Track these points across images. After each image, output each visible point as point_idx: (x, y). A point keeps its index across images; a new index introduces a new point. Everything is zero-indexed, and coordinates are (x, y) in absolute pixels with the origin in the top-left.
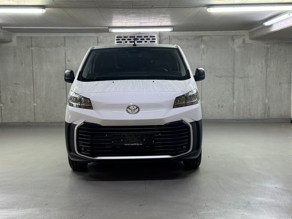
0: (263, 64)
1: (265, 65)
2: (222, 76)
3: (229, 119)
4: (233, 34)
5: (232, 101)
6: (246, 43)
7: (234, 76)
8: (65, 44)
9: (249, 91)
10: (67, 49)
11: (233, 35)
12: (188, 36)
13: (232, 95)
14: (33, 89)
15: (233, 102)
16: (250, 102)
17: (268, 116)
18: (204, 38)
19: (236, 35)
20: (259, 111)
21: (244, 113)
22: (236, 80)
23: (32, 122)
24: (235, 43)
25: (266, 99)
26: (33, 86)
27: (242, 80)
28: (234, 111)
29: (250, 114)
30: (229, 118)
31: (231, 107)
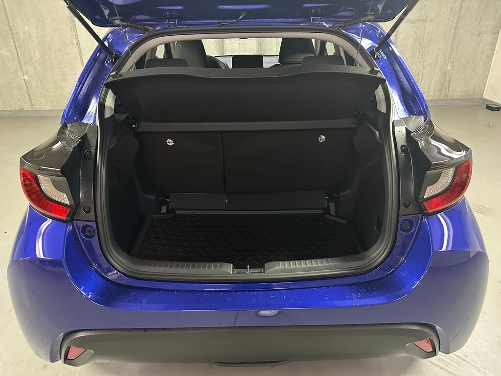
14: (14, 47)
17: (445, 94)
20: (432, 86)
23: (27, 109)
25: (449, 65)
26: (12, 41)
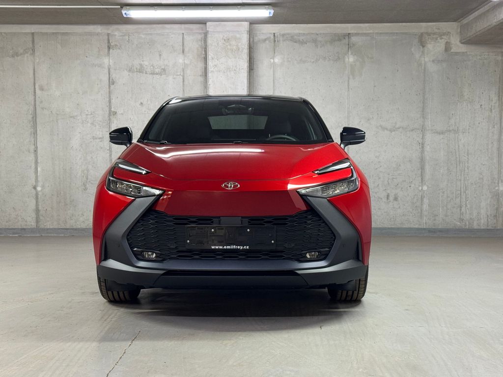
0: (494, 102)
1: (497, 104)
2: (394, 127)
3: (410, 229)
4: (423, 30)
5: (419, 186)
6: (452, 51)
7: (423, 129)
8: (33, 50)
9: (458, 163)
10: (37, 61)
11: (422, 34)
12: (317, 35)
13: (419, 172)
15: (420, 188)
16: (462, 189)
18: (354, 39)
19: (429, 34)
21: (446, 216)
22: (429, 136)
24: (426, 51)
27: (443, 138)
28: (424, 210)
29: (460, 219)
30: (412, 226)
31: (417, 200)
